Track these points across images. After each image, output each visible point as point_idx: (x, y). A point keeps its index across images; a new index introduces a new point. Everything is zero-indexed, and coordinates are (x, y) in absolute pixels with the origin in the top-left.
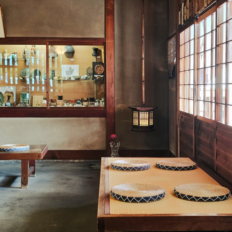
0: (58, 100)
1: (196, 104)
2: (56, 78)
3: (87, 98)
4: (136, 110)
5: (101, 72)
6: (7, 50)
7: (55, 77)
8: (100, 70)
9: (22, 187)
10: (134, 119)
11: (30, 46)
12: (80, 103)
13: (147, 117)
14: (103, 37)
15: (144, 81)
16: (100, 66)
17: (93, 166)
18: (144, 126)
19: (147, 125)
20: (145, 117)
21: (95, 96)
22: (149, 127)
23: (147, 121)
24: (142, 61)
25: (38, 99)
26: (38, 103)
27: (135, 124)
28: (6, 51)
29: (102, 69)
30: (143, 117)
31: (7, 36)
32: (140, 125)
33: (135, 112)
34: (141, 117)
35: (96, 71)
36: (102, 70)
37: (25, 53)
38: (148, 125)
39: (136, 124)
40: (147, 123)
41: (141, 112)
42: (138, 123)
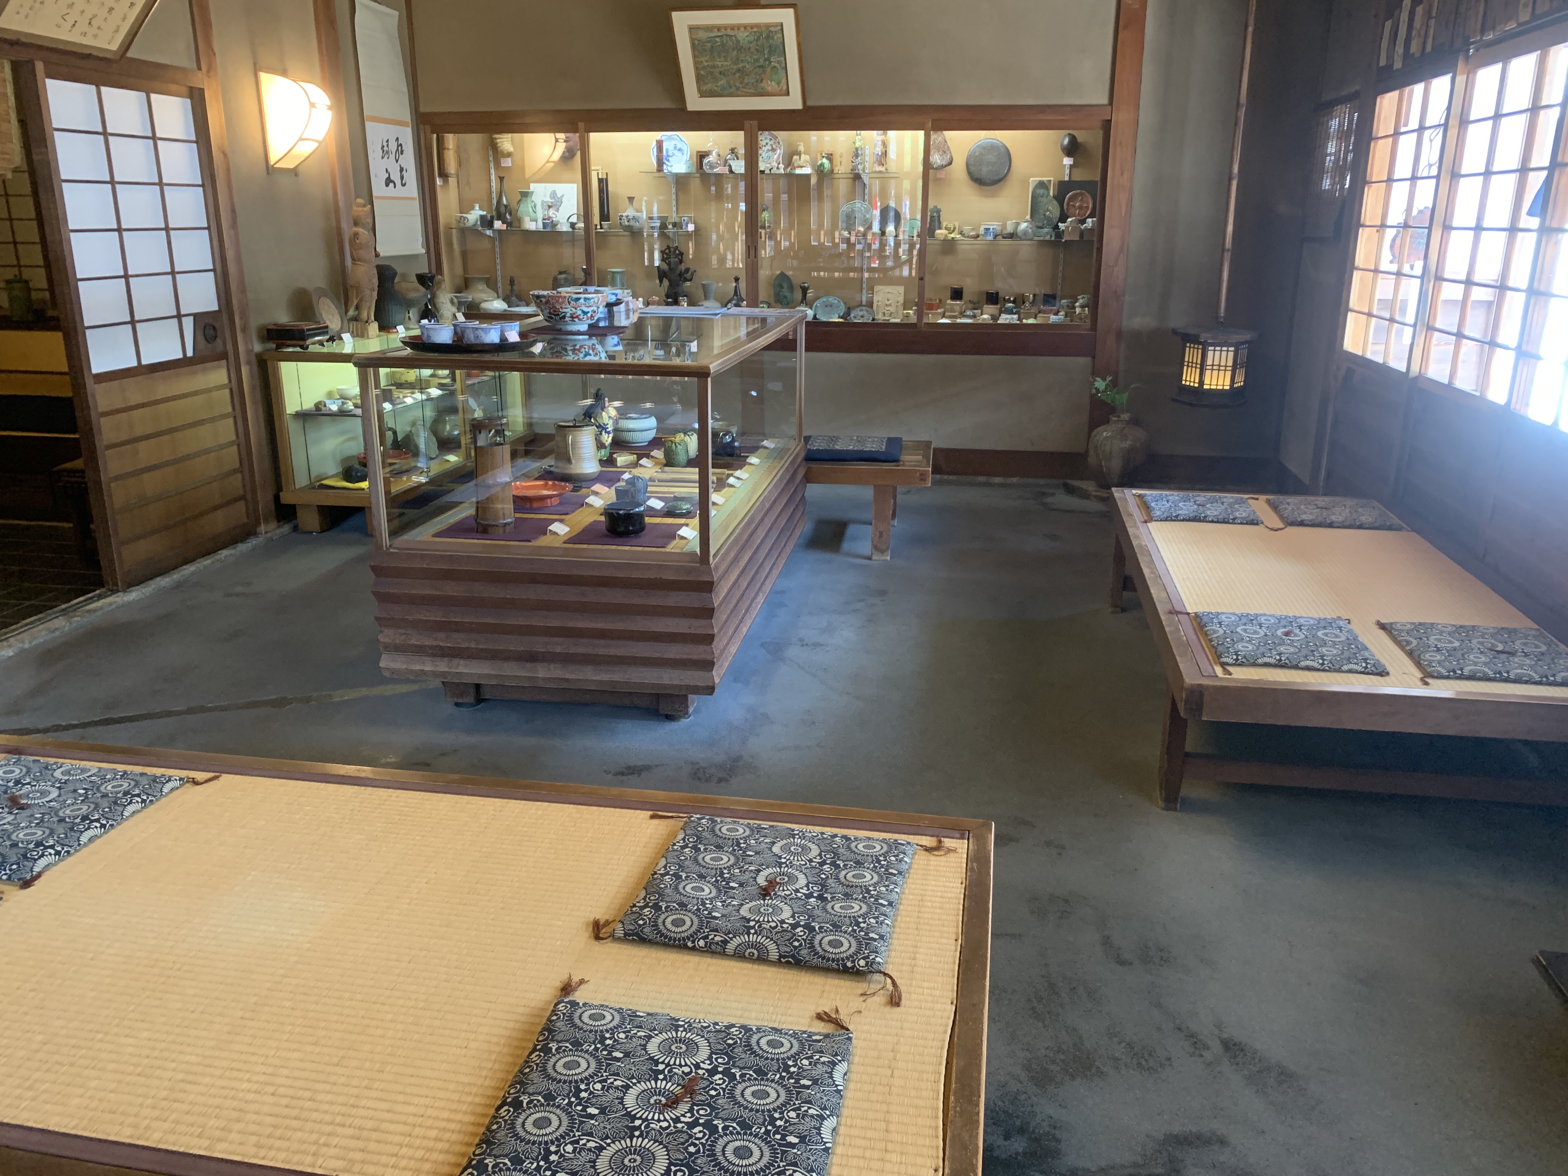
0: (949, 301)
1: (1420, 341)
2: (942, 234)
3: (1034, 295)
4: (1194, 340)
5: (1081, 212)
6: (802, 144)
7: (940, 228)
8: (1080, 207)
9: (874, 558)
10: (1185, 368)
11: (874, 136)
12: (1014, 310)
13: (1230, 363)
14: (1105, 101)
15: (1228, 250)
16: (1081, 194)
17: (1049, 500)
18: (1216, 389)
19: (1226, 388)
20: (1223, 363)
21: (1059, 287)
22: (1233, 393)
23: (1229, 374)
24: (1230, 185)
25: (889, 296)
26: (889, 308)
27: (1188, 383)
28: (801, 148)
29: (1088, 203)
30: (1216, 363)
31: (809, 103)
32: (1205, 387)
33: (1190, 347)
34: (1209, 362)
35: (1068, 209)
36: (1087, 208)
37: (857, 155)
38: (1228, 388)
39: (1192, 384)
40: (1228, 382)
41: (1210, 348)
42: (1197, 381)
